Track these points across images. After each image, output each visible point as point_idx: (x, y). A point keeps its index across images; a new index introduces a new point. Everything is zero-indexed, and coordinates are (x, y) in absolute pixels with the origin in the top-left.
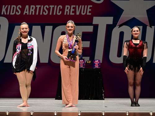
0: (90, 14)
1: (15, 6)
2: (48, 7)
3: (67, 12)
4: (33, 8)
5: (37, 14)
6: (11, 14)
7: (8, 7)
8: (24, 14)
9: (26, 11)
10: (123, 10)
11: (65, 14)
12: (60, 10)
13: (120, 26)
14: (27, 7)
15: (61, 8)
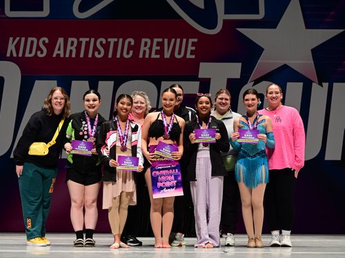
0: (193, 57)
1: (35, 40)
2: (104, 42)
3: (145, 52)
4: (72, 44)
5: (82, 55)
6: (27, 55)
7: (20, 41)
8: (54, 56)
9: (59, 49)
10: (263, 49)
11: (141, 56)
12: (130, 47)
13: (257, 82)
14: (61, 40)
15: (133, 43)
